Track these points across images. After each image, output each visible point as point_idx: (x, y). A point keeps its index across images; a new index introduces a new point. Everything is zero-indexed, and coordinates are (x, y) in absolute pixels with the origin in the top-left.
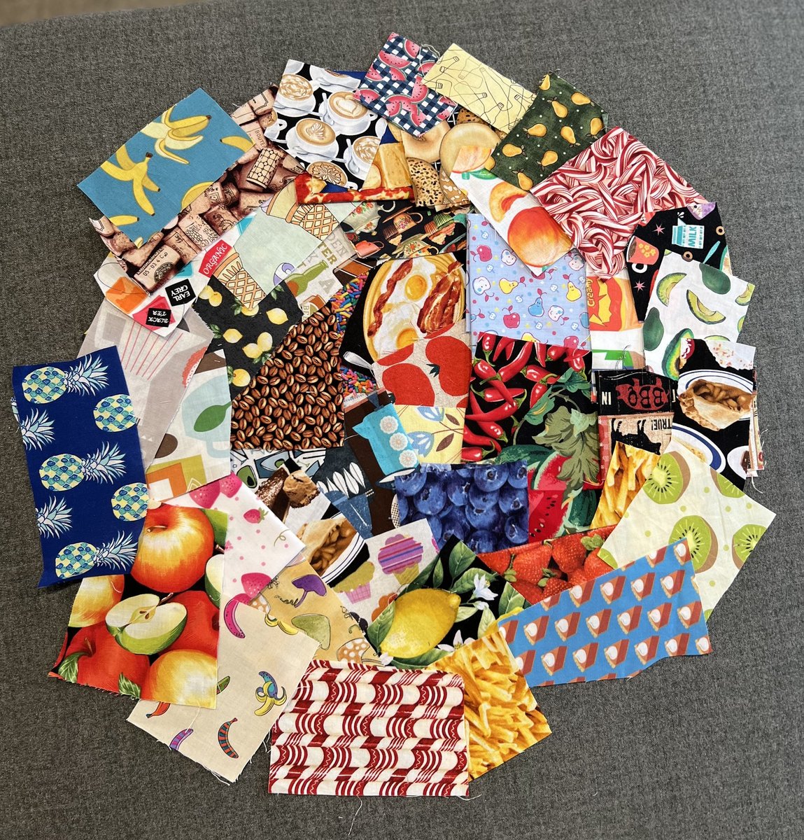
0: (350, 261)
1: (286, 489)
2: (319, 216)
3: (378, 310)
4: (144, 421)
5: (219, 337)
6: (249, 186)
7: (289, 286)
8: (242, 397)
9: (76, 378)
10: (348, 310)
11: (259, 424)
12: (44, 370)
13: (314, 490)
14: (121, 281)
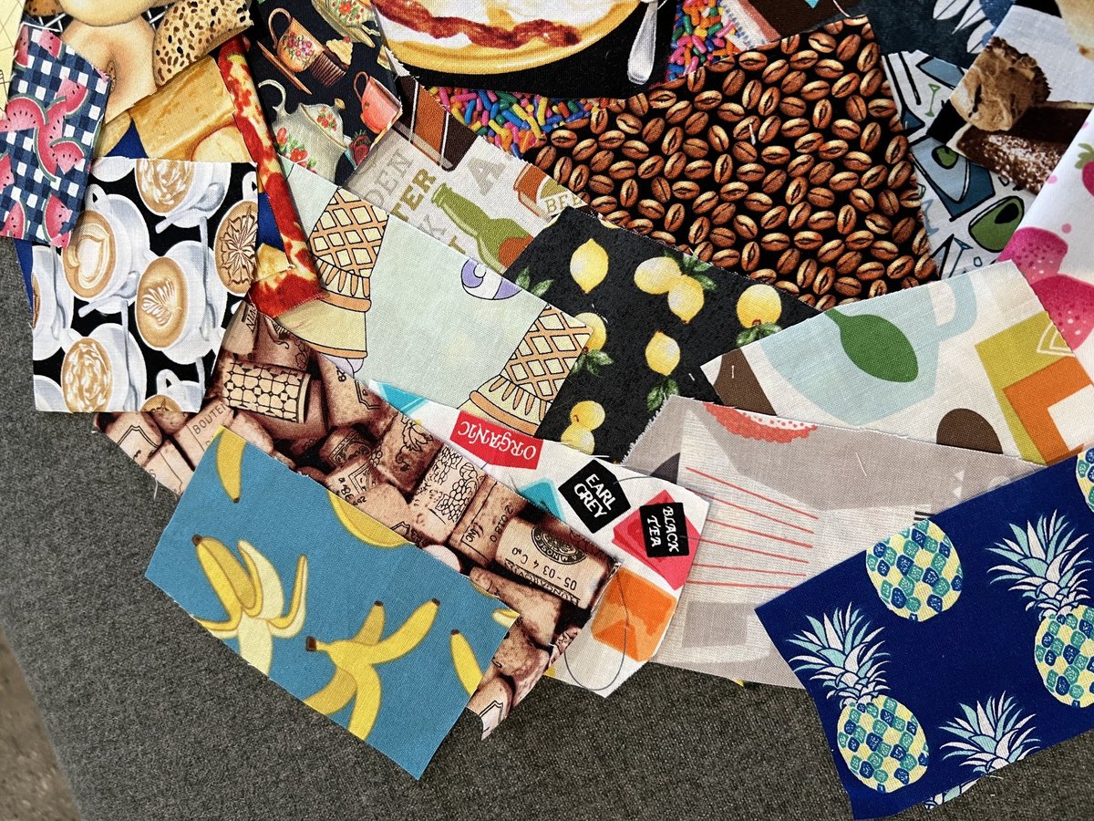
0: (417, 139)
1: (1006, 123)
2: (336, 239)
3: (510, 39)
4: (918, 501)
5: (672, 383)
6: (315, 412)
7: (512, 260)
8: (803, 291)
9: (850, 679)
10: (530, 108)
11: (861, 234)
12: (847, 754)
13: (993, 56)
14: (603, 636)
